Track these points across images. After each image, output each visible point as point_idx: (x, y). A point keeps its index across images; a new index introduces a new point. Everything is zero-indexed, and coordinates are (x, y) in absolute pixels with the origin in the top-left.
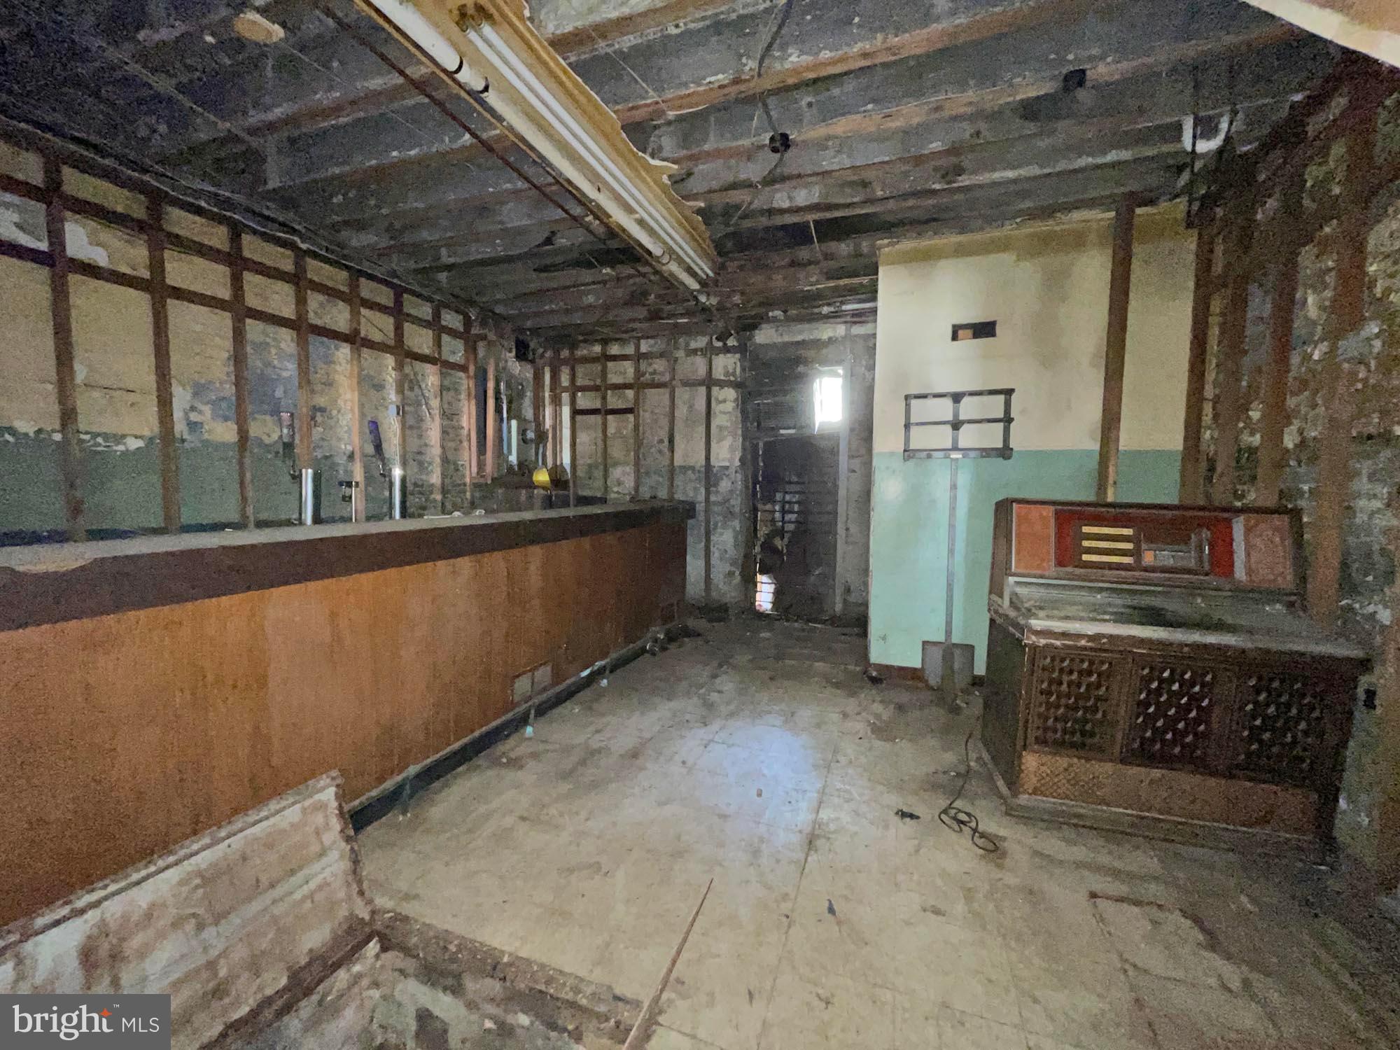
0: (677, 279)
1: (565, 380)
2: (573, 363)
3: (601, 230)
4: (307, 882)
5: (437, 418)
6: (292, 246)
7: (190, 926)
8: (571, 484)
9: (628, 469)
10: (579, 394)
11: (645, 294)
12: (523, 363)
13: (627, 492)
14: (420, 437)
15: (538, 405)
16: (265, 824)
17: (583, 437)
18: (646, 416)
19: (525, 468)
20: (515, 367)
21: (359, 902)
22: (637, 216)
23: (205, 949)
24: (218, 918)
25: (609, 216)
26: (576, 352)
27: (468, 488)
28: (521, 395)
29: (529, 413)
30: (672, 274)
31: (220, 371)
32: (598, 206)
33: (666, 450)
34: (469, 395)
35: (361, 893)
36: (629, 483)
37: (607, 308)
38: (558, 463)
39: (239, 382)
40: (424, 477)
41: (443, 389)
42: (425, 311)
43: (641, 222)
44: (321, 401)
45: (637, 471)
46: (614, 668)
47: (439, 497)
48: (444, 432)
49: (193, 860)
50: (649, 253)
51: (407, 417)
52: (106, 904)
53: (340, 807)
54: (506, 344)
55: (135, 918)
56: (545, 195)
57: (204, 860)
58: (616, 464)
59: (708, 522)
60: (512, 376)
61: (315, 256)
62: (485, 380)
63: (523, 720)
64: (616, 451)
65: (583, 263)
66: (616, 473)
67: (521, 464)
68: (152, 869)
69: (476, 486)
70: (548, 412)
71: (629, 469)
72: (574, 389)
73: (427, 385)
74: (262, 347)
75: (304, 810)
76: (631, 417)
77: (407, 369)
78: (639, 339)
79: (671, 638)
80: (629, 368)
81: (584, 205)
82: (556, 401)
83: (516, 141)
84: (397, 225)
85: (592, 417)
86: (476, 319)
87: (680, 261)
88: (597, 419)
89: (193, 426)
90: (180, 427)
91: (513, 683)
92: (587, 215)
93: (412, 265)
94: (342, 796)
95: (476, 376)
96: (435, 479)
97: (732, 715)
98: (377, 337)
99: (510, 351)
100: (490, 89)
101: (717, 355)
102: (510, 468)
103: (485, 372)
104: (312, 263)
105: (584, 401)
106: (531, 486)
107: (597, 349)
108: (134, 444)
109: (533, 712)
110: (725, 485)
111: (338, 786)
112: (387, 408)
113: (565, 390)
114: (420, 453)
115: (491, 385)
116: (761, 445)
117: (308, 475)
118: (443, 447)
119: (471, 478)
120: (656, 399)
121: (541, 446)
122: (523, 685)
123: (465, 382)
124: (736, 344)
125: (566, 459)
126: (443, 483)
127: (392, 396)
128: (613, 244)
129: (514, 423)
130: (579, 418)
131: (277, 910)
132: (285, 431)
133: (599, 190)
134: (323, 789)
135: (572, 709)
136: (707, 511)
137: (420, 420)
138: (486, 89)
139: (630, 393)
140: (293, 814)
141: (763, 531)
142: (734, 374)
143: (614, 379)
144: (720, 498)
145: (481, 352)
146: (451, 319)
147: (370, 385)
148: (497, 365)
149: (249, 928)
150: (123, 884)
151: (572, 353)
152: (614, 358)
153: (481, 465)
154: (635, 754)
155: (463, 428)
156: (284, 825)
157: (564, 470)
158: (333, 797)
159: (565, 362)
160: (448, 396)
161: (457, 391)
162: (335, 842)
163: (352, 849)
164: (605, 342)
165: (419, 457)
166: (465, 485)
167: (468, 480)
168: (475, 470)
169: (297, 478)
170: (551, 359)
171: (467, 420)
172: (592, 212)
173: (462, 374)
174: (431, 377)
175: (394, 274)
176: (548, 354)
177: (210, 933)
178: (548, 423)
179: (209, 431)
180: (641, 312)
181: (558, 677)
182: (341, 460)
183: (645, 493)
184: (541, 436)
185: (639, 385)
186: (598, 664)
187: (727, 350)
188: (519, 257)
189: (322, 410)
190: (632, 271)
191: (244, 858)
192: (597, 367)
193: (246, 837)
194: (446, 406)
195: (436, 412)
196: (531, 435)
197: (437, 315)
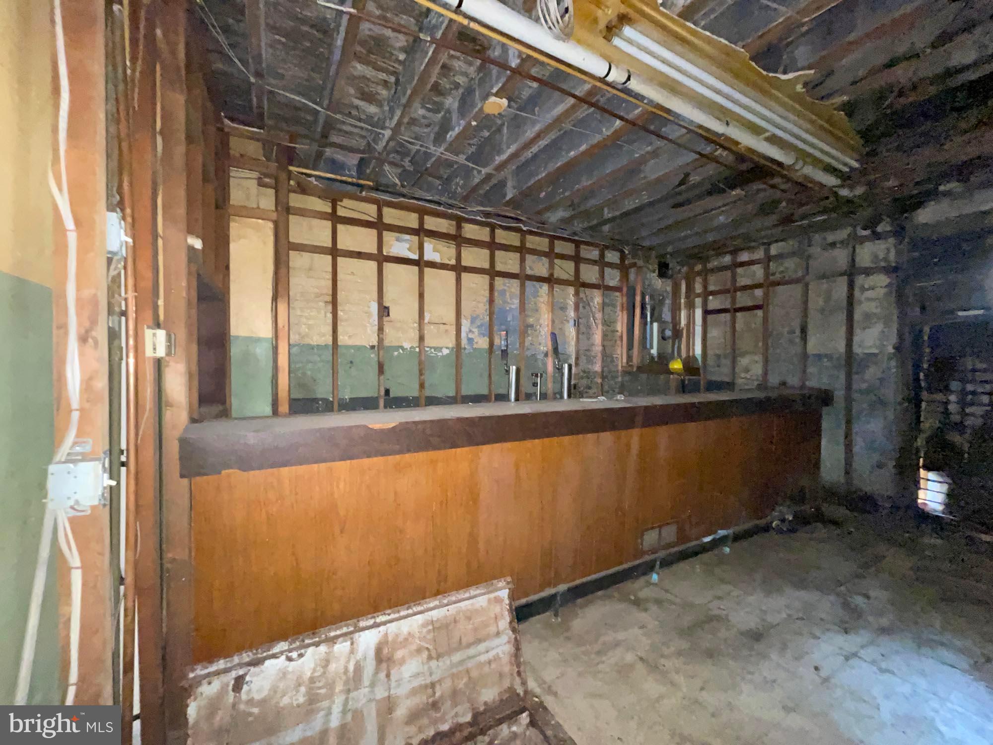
0: (812, 181)
1: (698, 288)
2: (705, 273)
3: (731, 158)
4: (487, 652)
5: (600, 327)
6: (517, 230)
7: (425, 654)
8: (701, 371)
9: (756, 358)
10: (711, 297)
11: (776, 203)
12: (664, 280)
13: (755, 378)
14: (588, 339)
15: (675, 310)
16: (467, 602)
17: (713, 333)
18: (776, 311)
19: (663, 359)
20: (659, 284)
21: (518, 680)
22: (767, 134)
23: (431, 674)
24: (439, 656)
25: (737, 143)
26: (708, 265)
27: (620, 374)
28: (662, 302)
29: (667, 316)
30: (806, 177)
31: (482, 309)
32: (728, 139)
33: (798, 340)
34: (623, 307)
35: (519, 673)
36: (757, 370)
37: (736, 223)
38: (691, 354)
39: (491, 314)
40: (590, 367)
41: (604, 305)
42: (594, 254)
43: (773, 140)
44: (531, 320)
45: (766, 361)
46: (737, 538)
47: (599, 381)
48: (605, 336)
49: (430, 613)
50: (780, 164)
51: (581, 326)
52: (388, 625)
53: (510, 605)
54: (650, 267)
55: (401, 639)
56: (679, 145)
57: (435, 614)
58: (743, 355)
59: (849, 410)
60: (655, 290)
61: (531, 233)
62: (634, 295)
63: (649, 568)
64: (744, 343)
65: (714, 190)
66: (744, 361)
67: (660, 355)
68: (410, 611)
69: (626, 373)
70: (683, 314)
71: (759, 358)
72: (706, 294)
73: (594, 303)
74: (503, 292)
75: (489, 601)
76: (760, 313)
77: (582, 295)
78: (769, 244)
79: (802, 521)
80: (758, 271)
81: (713, 142)
82: (691, 306)
83: (654, 110)
84: (576, 201)
85: (723, 315)
86: (629, 254)
87: (816, 162)
88: (727, 317)
89: (470, 340)
90: (464, 342)
91: (643, 535)
92: (716, 150)
93: (586, 225)
94: (512, 597)
95: (627, 294)
96: (597, 368)
97: (883, 631)
98: (564, 276)
99: (654, 272)
100: (631, 79)
101: (861, 243)
102: (652, 358)
103: (634, 290)
104: (529, 238)
105: (714, 303)
106: (669, 372)
107: (727, 259)
108: (446, 352)
109: (658, 563)
110: (872, 373)
111: (509, 589)
112: (568, 321)
113: (698, 295)
114: (588, 350)
115: (638, 299)
116: (927, 329)
117: (513, 369)
118: (603, 346)
119: (622, 367)
120: (786, 295)
121: (677, 341)
122: (650, 538)
123: (619, 299)
124: (889, 228)
125: (698, 350)
126: (603, 372)
127: (572, 314)
128: (744, 167)
129: (655, 325)
130: (710, 317)
131: (470, 664)
132: (503, 342)
133: (728, 124)
134: (501, 589)
135: (695, 566)
136: (849, 400)
137: (589, 327)
138: (629, 79)
139: (759, 292)
140: (482, 601)
141: (929, 423)
142: (885, 259)
143: (742, 281)
144: (864, 386)
145: (632, 276)
146: (612, 257)
147: (557, 308)
148: (644, 283)
149: (454, 670)
150: (397, 615)
151: (705, 266)
152: (742, 264)
153: (629, 358)
154: (756, 636)
155: (617, 331)
156: (477, 606)
157: (696, 359)
158: (506, 596)
159: (699, 273)
160: (608, 310)
161: (614, 306)
162: (505, 629)
163: (516, 639)
164: (735, 252)
165: (588, 353)
166: (618, 371)
167: (620, 368)
168: (625, 360)
169: (508, 372)
170: (687, 274)
171: (621, 326)
172: (722, 146)
173: (618, 294)
174: (597, 298)
175: (575, 234)
176: (684, 270)
177: (434, 663)
178: (683, 322)
179: (477, 343)
180: (773, 219)
181: (682, 538)
182: (540, 357)
183: (774, 380)
184: (677, 334)
185: (770, 284)
186: (722, 533)
187: (877, 236)
188: (659, 201)
189: (532, 326)
190: (762, 186)
191: (455, 621)
192: (728, 274)
193: (457, 607)
194: (606, 317)
195: (599, 322)
196: (668, 333)
197: (602, 256)
